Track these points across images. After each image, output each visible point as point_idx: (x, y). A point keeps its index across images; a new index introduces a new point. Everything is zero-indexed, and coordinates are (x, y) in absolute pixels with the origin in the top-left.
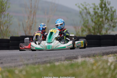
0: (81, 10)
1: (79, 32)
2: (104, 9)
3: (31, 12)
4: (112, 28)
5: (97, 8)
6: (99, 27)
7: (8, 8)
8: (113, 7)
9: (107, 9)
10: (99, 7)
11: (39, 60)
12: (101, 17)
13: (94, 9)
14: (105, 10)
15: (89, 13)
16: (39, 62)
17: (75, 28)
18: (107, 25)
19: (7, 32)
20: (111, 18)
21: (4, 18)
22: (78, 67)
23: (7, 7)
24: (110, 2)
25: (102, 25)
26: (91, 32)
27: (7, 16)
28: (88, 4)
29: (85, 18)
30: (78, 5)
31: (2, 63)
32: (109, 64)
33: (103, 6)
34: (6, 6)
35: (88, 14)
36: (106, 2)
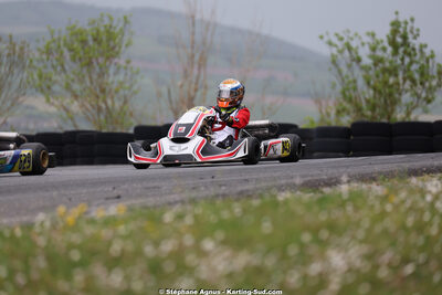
0: (334, 51)
1: (328, 115)
2: (401, 50)
3: (193, 56)
4: (425, 103)
5: (380, 46)
6: (385, 101)
7: (127, 46)
8: (426, 46)
9: (409, 50)
10: (386, 44)
11: (223, 188)
12: (393, 72)
13: (374, 50)
14: (405, 52)
15: (359, 60)
16: (224, 196)
17: (318, 102)
18: (409, 94)
19: (125, 114)
20: (422, 75)
21: (115, 74)
22: (342, 205)
23: (125, 42)
24: (418, 30)
25: (397, 96)
26: (363, 115)
27: (126, 68)
28: (356, 35)
29: (347, 77)
30: (326, 39)
31: (119, 197)
32: (429, 198)
33: (399, 40)
34: (121, 40)
35: (354, 63)
36: (408, 29)
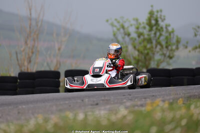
0: (115, 29)
2: (154, 28)
4: (168, 59)
5: (142, 25)
6: (145, 58)
8: (169, 25)
9: (159, 28)
12: (149, 41)
13: (138, 28)
14: (157, 29)
15: (129, 35)
18: (158, 54)
20: (167, 43)
24: (164, 16)
25: (151, 54)
28: (127, 20)
30: (110, 22)
33: (153, 22)
35: (126, 37)
36: (159, 16)
